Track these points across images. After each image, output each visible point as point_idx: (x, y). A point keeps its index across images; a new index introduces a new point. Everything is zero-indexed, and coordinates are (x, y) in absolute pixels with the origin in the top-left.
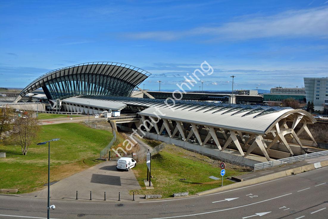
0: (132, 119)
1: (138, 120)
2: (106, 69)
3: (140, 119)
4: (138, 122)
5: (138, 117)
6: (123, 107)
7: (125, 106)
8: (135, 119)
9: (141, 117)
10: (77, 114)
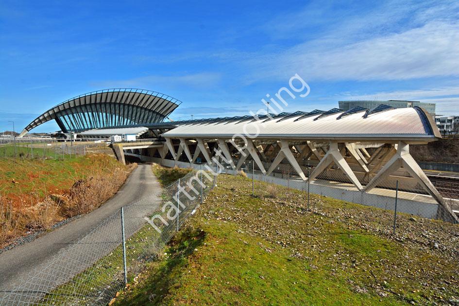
0: (152, 143)
1: (162, 144)
2: (130, 97)
3: (165, 143)
4: (162, 148)
5: (161, 140)
6: (143, 131)
7: (146, 130)
8: (156, 143)
9: (165, 141)
10: (65, 141)
